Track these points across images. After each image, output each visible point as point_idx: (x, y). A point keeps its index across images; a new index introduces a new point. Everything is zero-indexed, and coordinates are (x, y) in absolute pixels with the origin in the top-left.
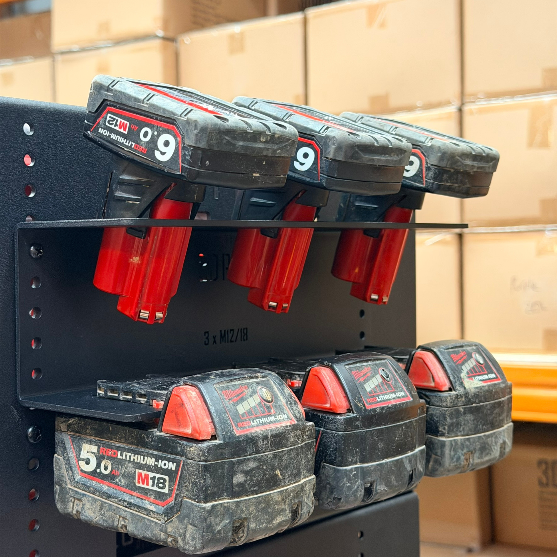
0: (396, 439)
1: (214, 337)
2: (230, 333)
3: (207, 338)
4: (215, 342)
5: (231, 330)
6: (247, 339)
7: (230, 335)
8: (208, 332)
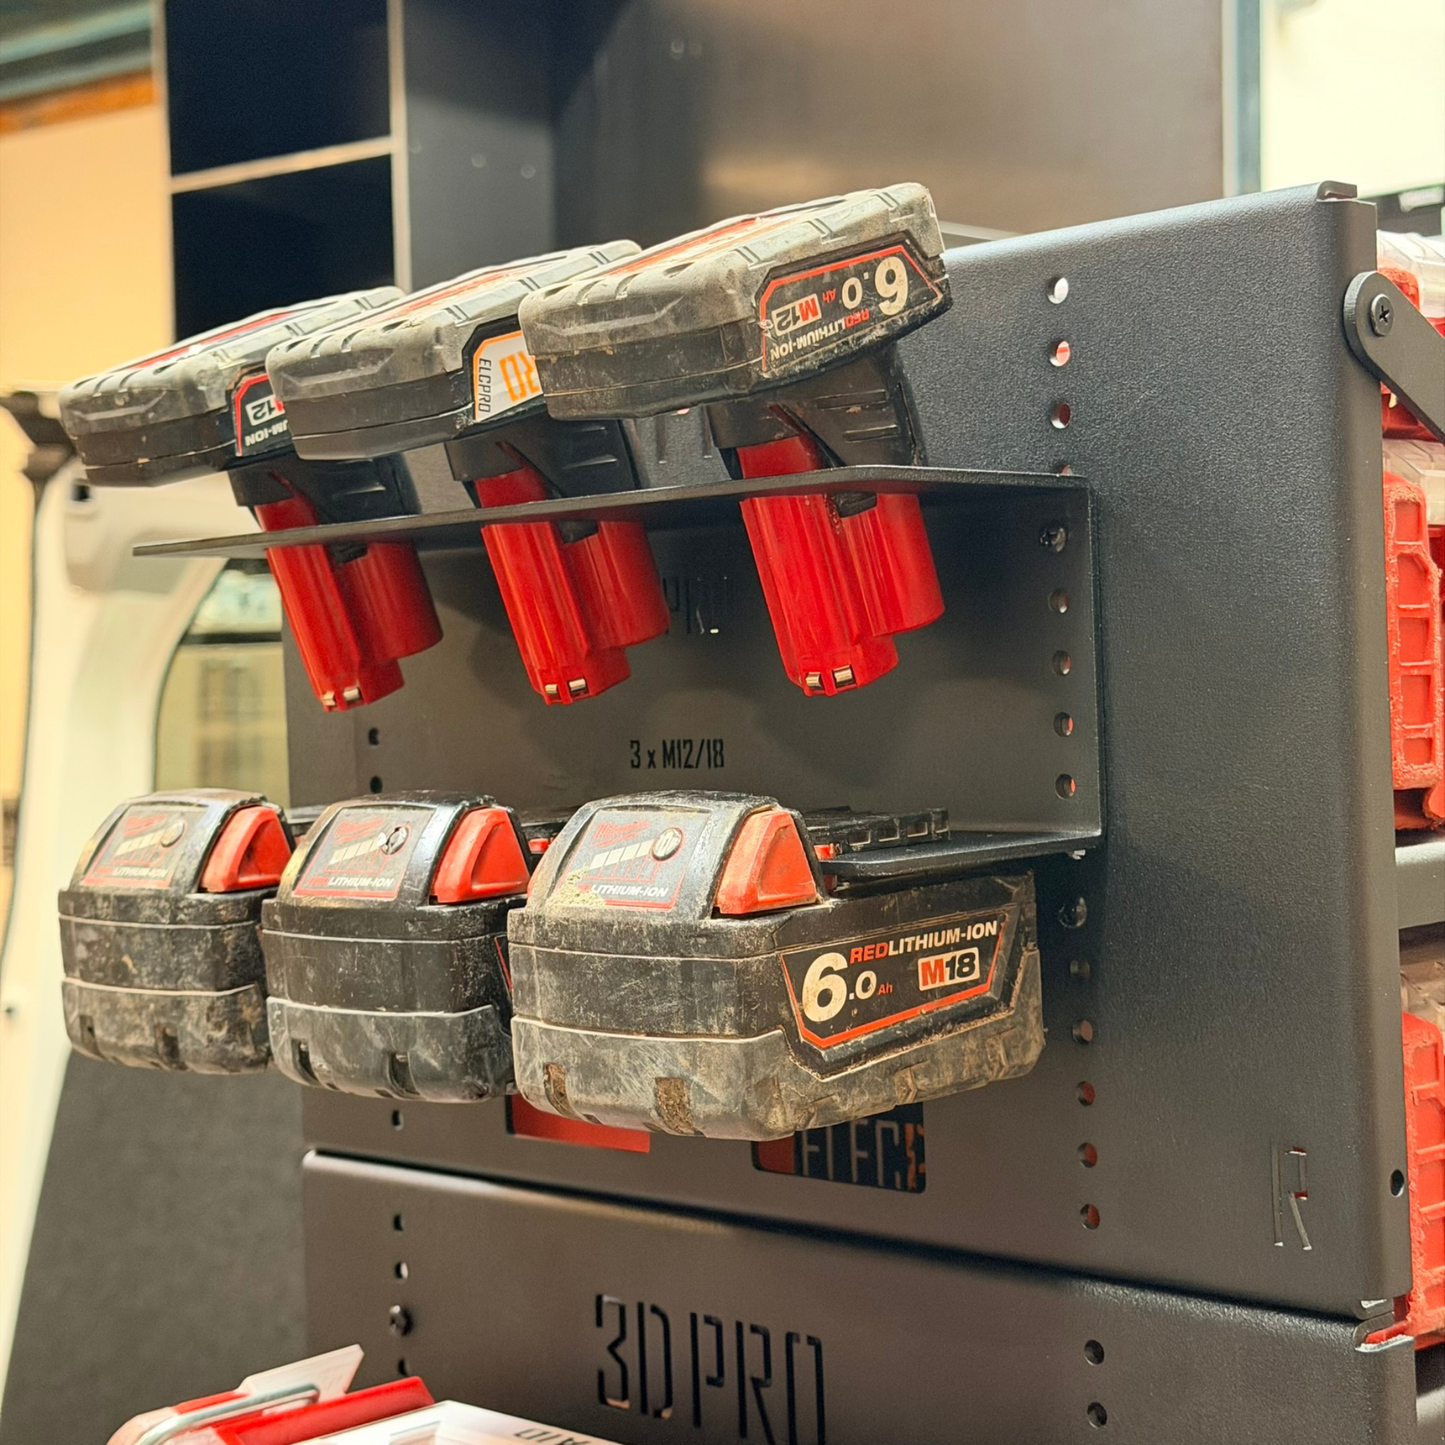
0: (341, 970)
1: (651, 755)
2: (684, 747)
3: (637, 754)
4: (652, 763)
5: (685, 742)
6: (722, 765)
7: (684, 753)
8: (637, 742)
